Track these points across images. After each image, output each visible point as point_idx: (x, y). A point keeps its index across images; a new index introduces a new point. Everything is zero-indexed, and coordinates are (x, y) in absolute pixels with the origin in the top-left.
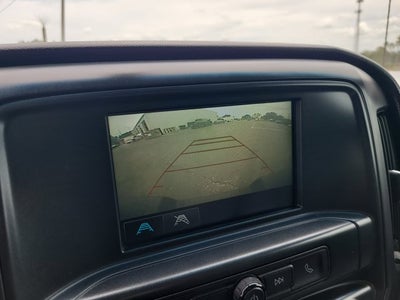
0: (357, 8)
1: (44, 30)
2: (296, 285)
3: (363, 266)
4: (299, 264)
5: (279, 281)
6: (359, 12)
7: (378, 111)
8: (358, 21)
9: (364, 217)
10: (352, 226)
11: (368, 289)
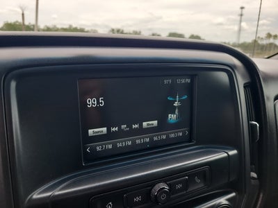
0: (240, 13)
1: (23, 14)
2: (190, 190)
3: (231, 180)
4: (192, 176)
5: (179, 186)
6: (241, 15)
7: (245, 84)
8: (241, 21)
9: (233, 150)
10: (226, 155)
11: (233, 194)
